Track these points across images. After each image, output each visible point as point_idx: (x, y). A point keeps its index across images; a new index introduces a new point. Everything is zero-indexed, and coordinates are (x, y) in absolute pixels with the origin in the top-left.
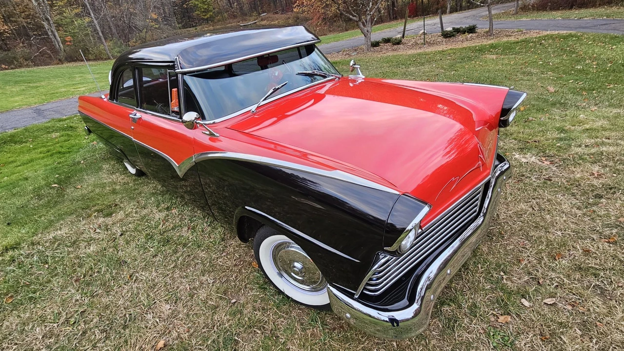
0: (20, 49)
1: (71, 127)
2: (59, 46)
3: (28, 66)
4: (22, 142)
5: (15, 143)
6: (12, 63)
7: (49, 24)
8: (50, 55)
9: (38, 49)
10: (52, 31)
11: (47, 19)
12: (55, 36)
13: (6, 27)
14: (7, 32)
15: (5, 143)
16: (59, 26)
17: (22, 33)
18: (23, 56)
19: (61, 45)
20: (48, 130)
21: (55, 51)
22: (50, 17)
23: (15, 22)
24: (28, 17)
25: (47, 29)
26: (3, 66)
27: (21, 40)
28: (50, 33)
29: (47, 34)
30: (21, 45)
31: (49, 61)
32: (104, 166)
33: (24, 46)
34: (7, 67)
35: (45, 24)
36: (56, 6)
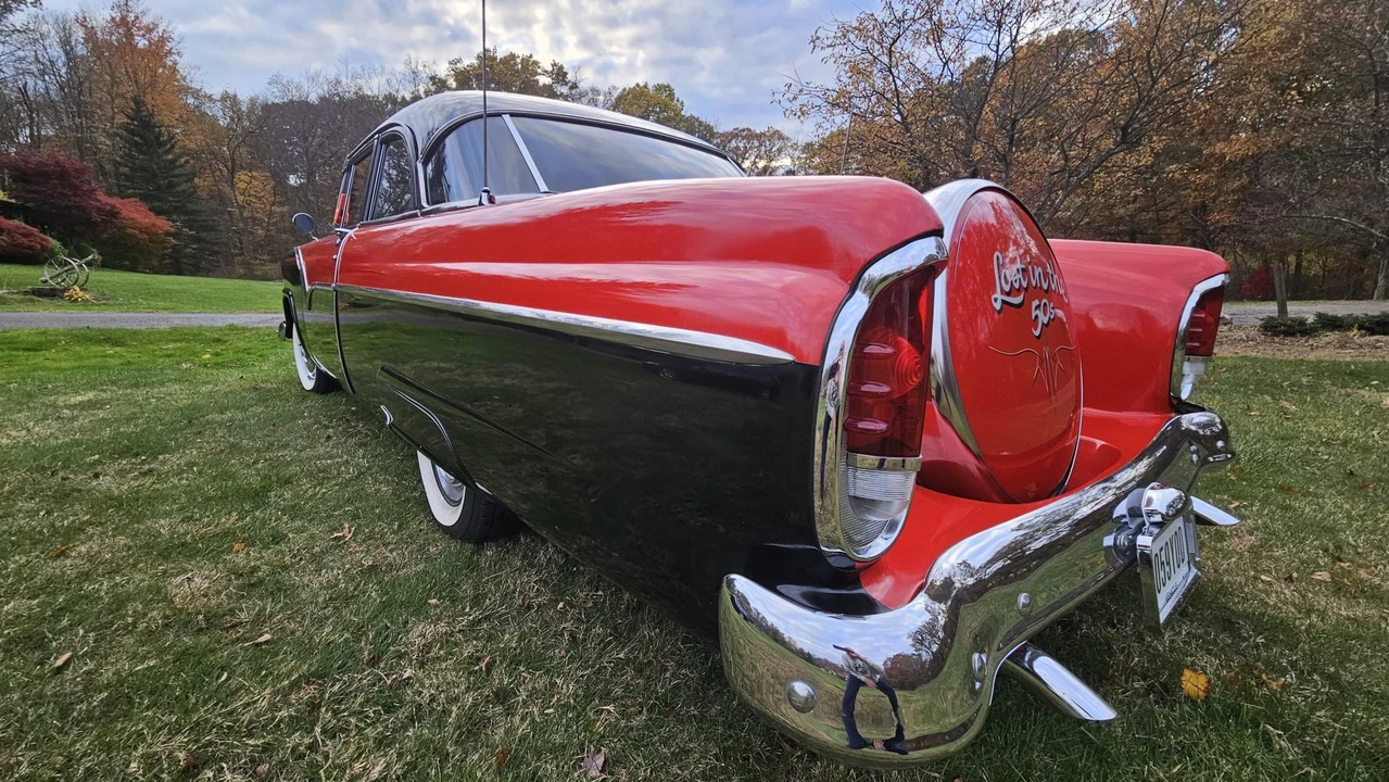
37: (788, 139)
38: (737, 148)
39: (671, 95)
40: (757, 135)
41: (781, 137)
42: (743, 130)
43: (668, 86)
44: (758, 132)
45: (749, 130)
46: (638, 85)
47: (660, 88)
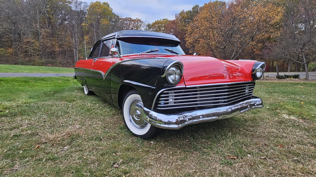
0: (60, 59)
1: (68, 80)
2: (76, 60)
3: (59, 66)
4: (46, 81)
5: (44, 81)
6: (54, 64)
7: (76, 50)
8: (71, 64)
9: (67, 59)
10: (76, 53)
11: (76, 48)
12: (76, 56)
13: (58, 49)
14: (57, 51)
15: (39, 80)
16: (80, 51)
17: (63, 53)
18: (59, 62)
19: (77, 60)
20: (58, 79)
21: (73, 62)
22: (78, 47)
23: (63, 48)
24: (69, 47)
25: (74, 52)
26: (49, 65)
27: (61, 55)
28: (75, 54)
29: (73, 54)
30: (61, 57)
31: (69, 66)
32: (75, 91)
33: (62, 58)
34: (51, 65)
35: (74, 50)
36: (82, 44)
37: (142, 22)
38: (127, 24)
39: (108, 6)
40: (133, 20)
41: (140, 21)
42: (129, 18)
43: (107, 3)
44: (133, 19)
45: (130, 18)
46: (97, 2)
47: (105, 4)
